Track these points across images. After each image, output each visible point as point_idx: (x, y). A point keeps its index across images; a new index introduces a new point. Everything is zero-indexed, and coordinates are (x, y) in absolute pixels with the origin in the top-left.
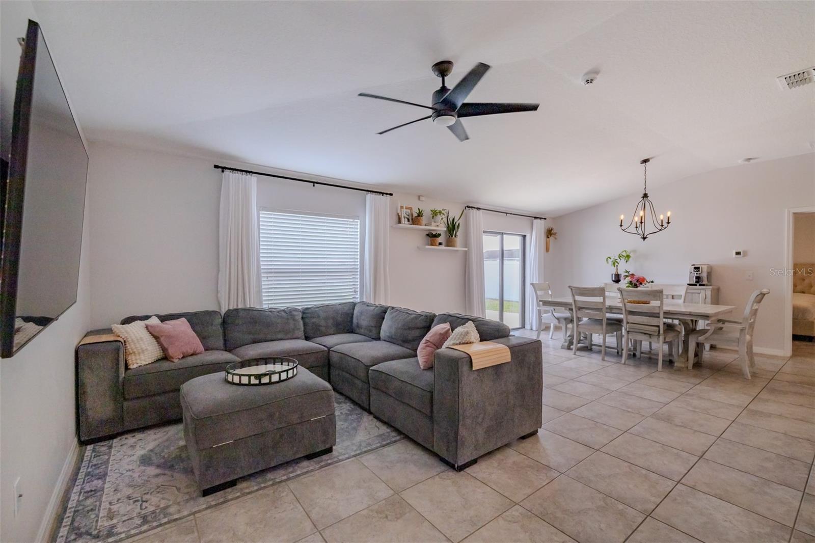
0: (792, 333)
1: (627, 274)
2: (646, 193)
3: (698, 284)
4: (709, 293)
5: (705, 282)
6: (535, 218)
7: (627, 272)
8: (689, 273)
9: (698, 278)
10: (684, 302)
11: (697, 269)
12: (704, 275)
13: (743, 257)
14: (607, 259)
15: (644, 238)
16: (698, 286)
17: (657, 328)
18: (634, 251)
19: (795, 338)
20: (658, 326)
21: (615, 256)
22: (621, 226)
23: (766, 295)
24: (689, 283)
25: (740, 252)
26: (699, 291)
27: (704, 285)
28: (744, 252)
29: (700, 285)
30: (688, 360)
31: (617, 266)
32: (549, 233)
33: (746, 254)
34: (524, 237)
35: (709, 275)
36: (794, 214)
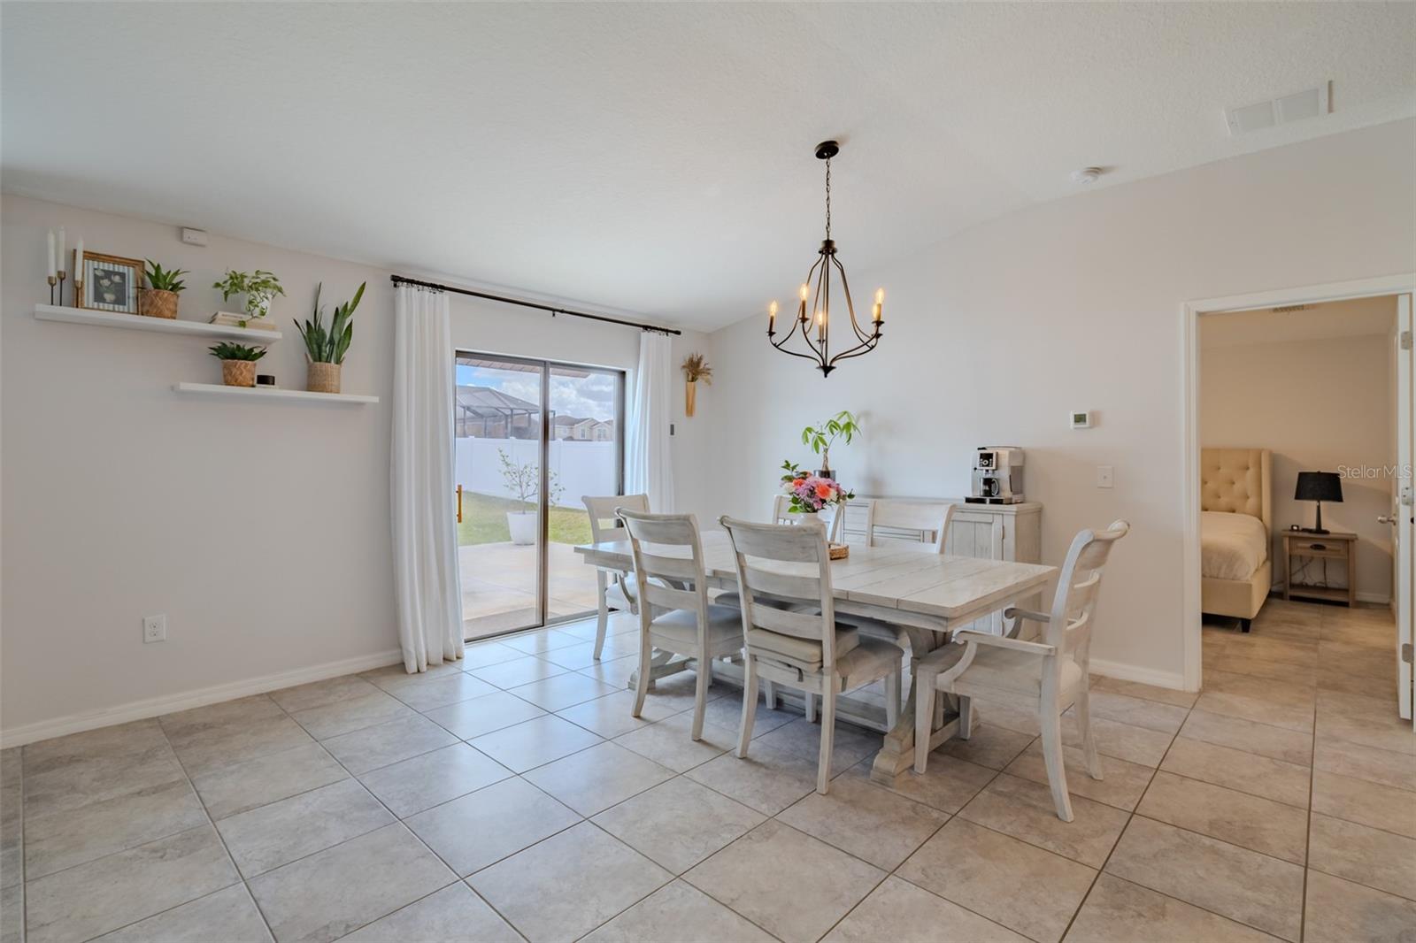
0: (1200, 611)
1: (788, 473)
2: (831, 239)
3: (988, 499)
4: (1010, 523)
5: (1006, 494)
6: (646, 328)
7: (787, 466)
8: (971, 469)
9: (988, 482)
10: (942, 551)
11: (987, 457)
12: (1004, 475)
13: (1090, 428)
14: (805, 432)
15: (827, 369)
16: (988, 506)
17: (814, 650)
18: (866, 414)
19: (1209, 620)
20: (819, 643)
21: (819, 423)
22: (771, 334)
23: (1116, 543)
24: (970, 496)
25: (1085, 415)
26: (989, 518)
27: (999, 502)
28: (1093, 414)
29: (993, 502)
30: (914, 745)
31: (826, 450)
32: (694, 369)
33: (1096, 419)
34: (623, 373)
35: (1017, 474)
36: (1200, 315)
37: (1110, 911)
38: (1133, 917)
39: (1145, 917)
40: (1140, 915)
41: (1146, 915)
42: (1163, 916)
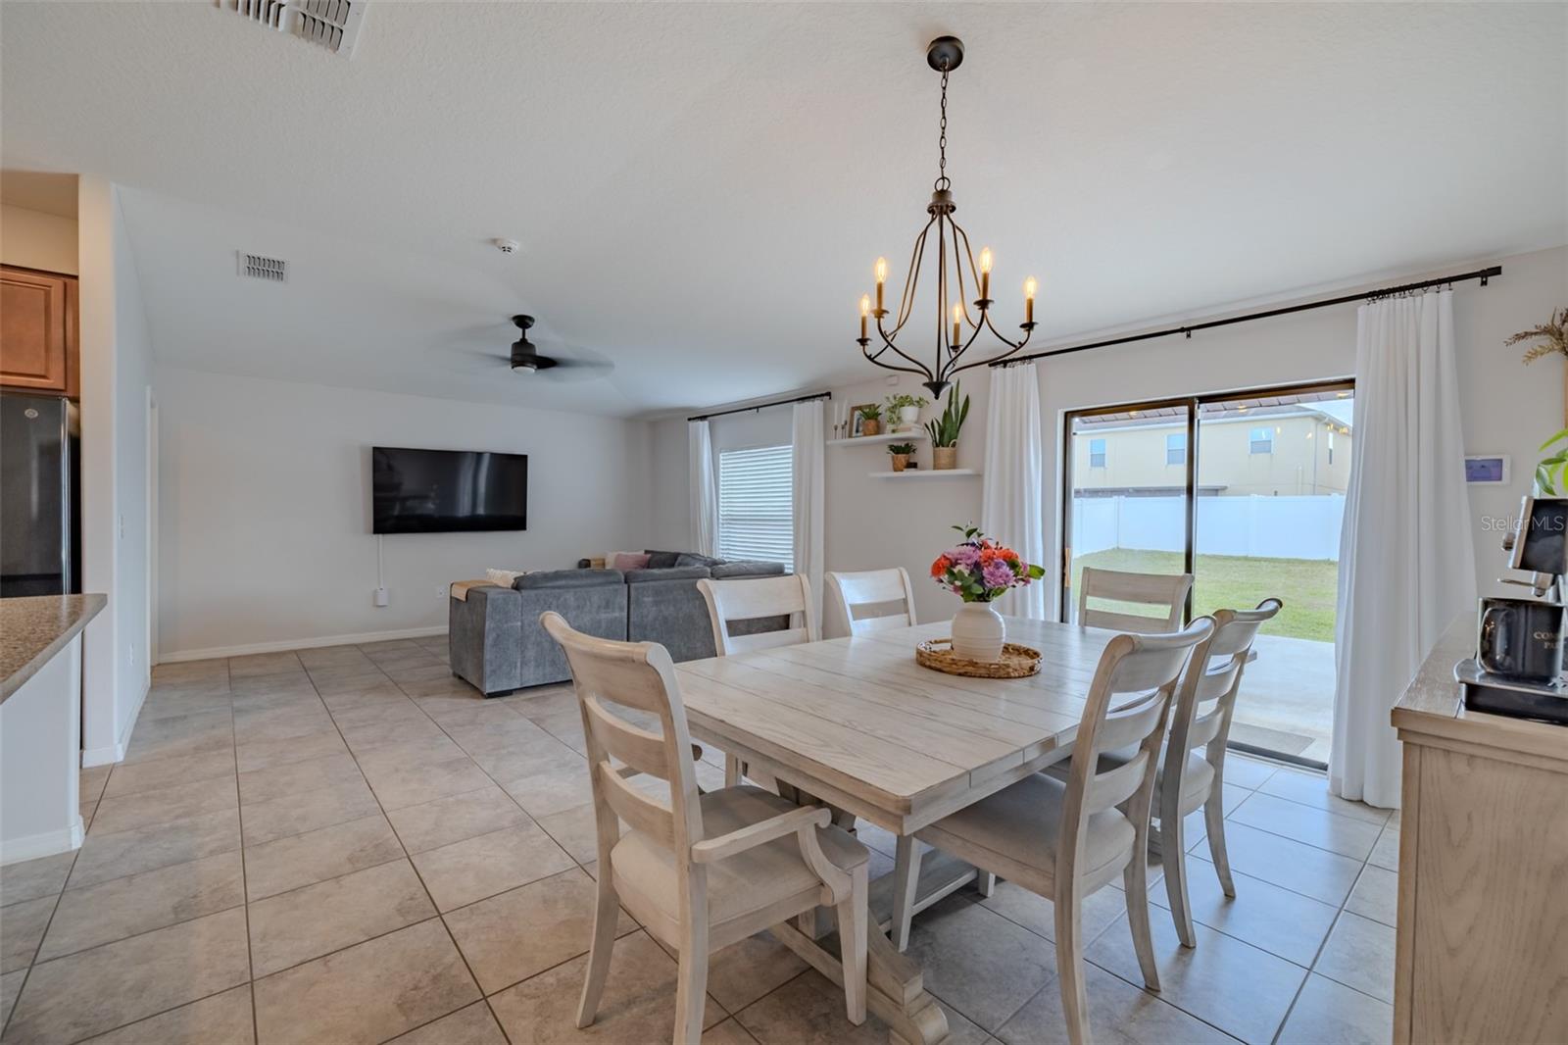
6: (1373, 295)
37: (439, 970)
38: (420, 981)
39: (412, 990)
40: (416, 988)
41: (413, 992)
42: (399, 1005)
